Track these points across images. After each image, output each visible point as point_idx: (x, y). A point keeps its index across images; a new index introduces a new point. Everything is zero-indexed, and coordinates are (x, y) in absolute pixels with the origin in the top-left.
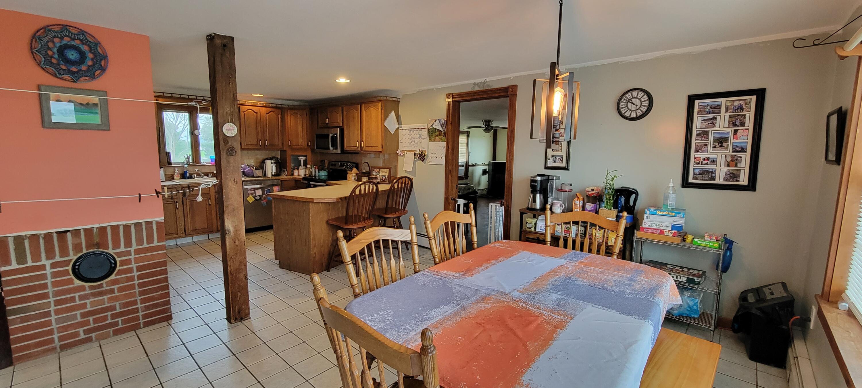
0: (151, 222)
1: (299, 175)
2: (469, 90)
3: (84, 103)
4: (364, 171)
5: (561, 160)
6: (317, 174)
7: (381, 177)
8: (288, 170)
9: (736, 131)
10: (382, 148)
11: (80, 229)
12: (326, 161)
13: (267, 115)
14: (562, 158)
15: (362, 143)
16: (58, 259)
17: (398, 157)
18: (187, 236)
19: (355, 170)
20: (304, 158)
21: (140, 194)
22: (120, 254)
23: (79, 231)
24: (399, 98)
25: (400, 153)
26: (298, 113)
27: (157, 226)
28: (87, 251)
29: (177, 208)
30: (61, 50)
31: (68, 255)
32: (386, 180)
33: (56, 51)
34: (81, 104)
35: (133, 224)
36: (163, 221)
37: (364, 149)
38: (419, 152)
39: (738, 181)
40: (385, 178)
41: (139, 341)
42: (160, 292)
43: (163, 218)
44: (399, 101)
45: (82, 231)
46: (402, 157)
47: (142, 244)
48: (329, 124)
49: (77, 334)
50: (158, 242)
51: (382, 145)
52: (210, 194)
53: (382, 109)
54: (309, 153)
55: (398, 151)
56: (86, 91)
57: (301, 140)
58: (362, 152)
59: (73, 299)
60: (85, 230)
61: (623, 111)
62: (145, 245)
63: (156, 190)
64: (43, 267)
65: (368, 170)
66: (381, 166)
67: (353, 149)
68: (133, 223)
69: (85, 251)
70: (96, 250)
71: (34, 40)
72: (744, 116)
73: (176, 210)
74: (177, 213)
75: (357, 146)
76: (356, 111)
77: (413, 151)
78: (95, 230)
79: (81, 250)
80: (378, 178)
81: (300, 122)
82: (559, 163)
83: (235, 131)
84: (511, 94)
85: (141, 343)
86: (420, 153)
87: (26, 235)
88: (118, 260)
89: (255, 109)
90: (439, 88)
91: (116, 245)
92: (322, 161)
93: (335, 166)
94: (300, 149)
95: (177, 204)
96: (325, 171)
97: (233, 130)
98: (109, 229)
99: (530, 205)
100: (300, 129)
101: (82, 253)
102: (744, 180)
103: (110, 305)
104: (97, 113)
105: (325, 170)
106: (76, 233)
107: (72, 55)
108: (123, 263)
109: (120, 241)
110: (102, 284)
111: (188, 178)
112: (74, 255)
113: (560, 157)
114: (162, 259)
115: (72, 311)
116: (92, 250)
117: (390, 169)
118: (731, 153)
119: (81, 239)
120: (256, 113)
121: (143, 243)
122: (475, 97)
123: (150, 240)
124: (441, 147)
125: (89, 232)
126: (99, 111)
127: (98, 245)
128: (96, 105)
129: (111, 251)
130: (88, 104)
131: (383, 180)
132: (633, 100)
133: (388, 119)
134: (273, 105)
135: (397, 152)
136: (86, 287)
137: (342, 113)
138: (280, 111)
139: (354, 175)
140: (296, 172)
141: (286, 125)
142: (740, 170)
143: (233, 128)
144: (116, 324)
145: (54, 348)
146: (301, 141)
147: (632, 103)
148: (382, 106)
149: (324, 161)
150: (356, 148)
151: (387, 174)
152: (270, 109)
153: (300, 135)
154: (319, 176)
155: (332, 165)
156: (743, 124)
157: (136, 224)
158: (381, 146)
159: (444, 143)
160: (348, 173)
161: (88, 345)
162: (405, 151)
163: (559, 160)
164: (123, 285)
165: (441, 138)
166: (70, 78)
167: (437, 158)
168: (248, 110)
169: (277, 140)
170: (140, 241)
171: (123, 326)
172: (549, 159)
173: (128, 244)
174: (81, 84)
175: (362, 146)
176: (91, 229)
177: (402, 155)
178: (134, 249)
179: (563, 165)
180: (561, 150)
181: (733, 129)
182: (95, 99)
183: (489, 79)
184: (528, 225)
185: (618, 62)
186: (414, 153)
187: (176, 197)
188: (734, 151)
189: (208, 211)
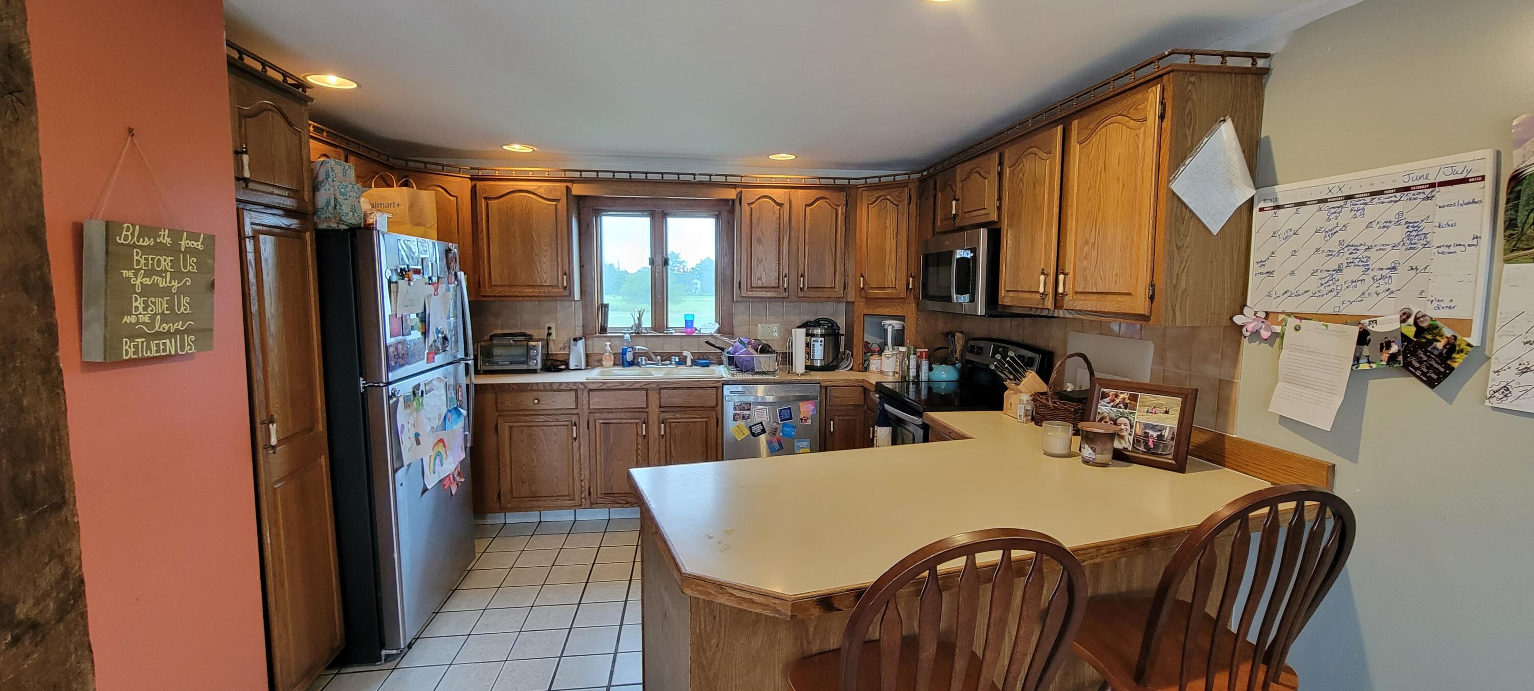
1: (881, 372)
4: (1070, 388)
6: (924, 376)
7: (1139, 430)
8: (854, 354)
10: (1152, 298)
12: (958, 335)
13: (807, 208)
15: (1061, 277)
17: (1239, 343)
18: (594, 506)
19: (1031, 381)
20: (897, 324)
24: (1266, 56)
25: (1250, 327)
26: (889, 197)
32: (1166, 446)
37: (1068, 302)
38: (1397, 325)
40: (1160, 437)
44: (1266, 71)
46: (1266, 346)
48: (958, 220)
51: (1152, 286)
52: (647, 410)
53: (1162, 117)
54: (910, 310)
55: (1242, 313)
57: (893, 275)
58: (1061, 313)
65: (1086, 385)
66: (1146, 379)
67: (1031, 301)
73: (573, 443)
75: (1041, 290)
76: (1045, 156)
77: (1354, 320)
80: (1125, 434)
81: (891, 223)
86: (1411, 332)
89: (779, 195)
92: (946, 335)
93: (978, 354)
94: (889, 299)
96: (950, 368)
100: (890, 243)
105: (953, 364)
111: (632, 364)
117: (1190, 400)
120: (781, 205)
131: (1146, 444)
133: (1193, 164)
134: (823, 181)
135: (1238, 320)
137: (1000, 174)
138: (842, 196)
139: (1026, 397)
140: (874, 361)
141: (858, 235)
146: (890, 277)
148: (1162, 103)
149: (953, 336)
150: (1038, 296)
151: (1170, 423)
152: (814, 194)
153: (890, 259)
154: (929, 381)
155: (972, 350)
158: (1148, 293)
160: (1006, 388)
162: (1289, 314)
168: (759, 198)
169: (829, 271)
175: (1061, 290)
177: (1265, 334)
186: (1355, 331)
187: (574, 411)
189: (639, 452)
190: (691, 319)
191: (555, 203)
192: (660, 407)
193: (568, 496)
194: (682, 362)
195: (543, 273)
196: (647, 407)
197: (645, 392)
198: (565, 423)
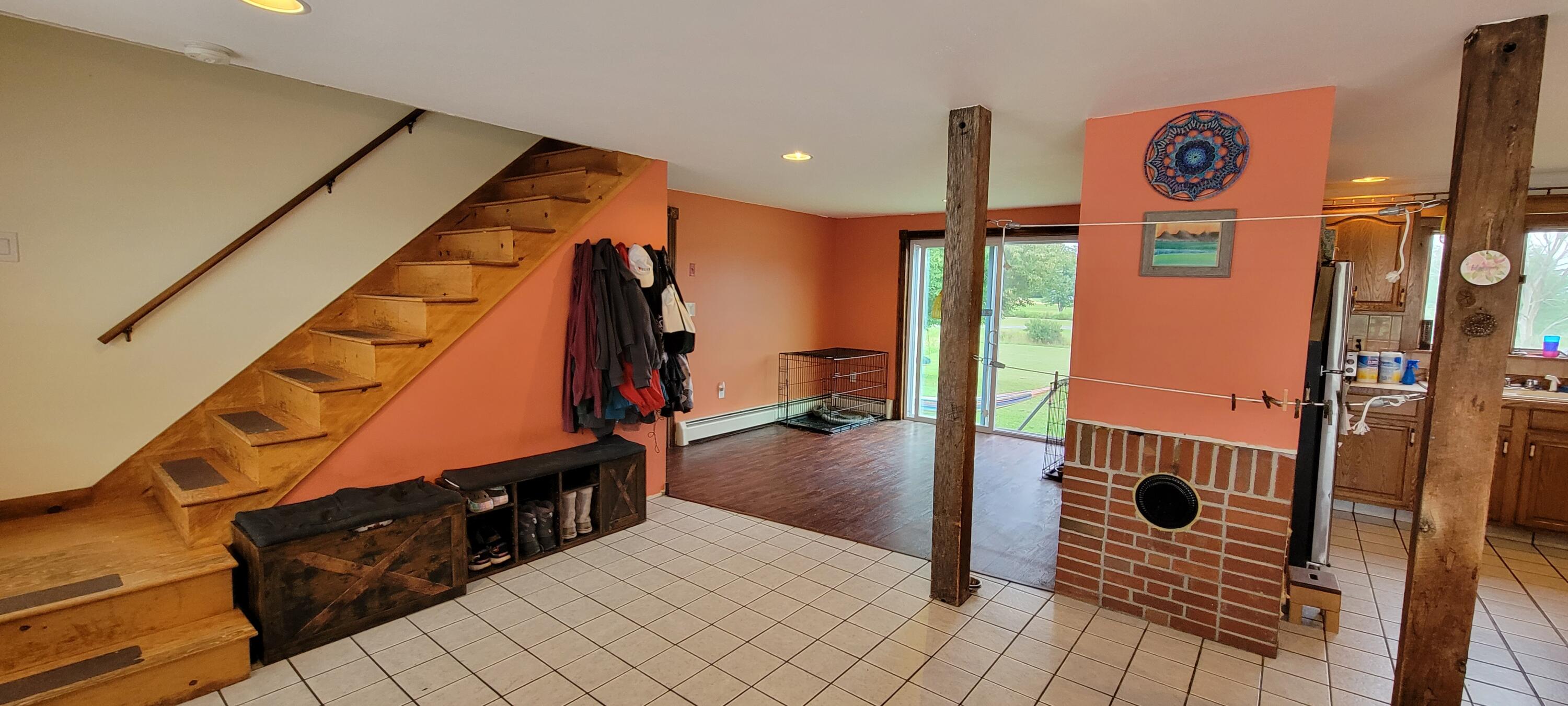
0: (1269, 454)
3: (1199, 233)
11: (1157, 435)
16: (1122, 471)
21: (1233, 396)
22: (1206, 495)
23: (1155, 437)
27: (1279, 463)
28: (1160, 472)
29: (1412, 444)
30: (1181, 156)
31: (1135, 470)
33: (1174, 157)
34: (1194, 235)
35: (1237, 449)
36: (1294, 458)
41: (1196, 659)
42: (1262, 593)
43: (1295, 452)
45: (1159, 438)
47: (1246, 490)
49: (1124, 594)
50: (1276, 496)
56: (1204, 212)
59: (1129, 539)
60: (1164, 439)
62: (1250, 494)
63: (1264, 392)
64: (1104, 477)
68: (1237, 447)
69: (1157, 472)
70: (1172, 475)
71: (1151, 147)
74: (1409, 454)
78: (1177, 443)
79: (1153, 470)
83: (1501, 269)
85: (1196, 665)
87: (1096, 426)
88: (1201, 503)
91: (1203, 478)
95: (1413, 434)
97: (1497, 268)
98: (1197, 446)
101: (1153, 472)
103: (1174, 572)
104: (1214, 248)
106: (1152, 439)
107: (1195, 158)
108: (1208, 512)
109: (1209, 471)
110: (1171, 533)
112: (1143, 473)
114: (1278, 531)
115: (1126, 556)
116: (1166, 473)
119: (1155, 451)
121: (1248, 489)
123: (1262, 487)
125: (1167, 441)
126: (1217, 245)
127: (1176, 468)
128: (1214, 235)
129: (1192, 484)
130: (1203, 234)
136: (1149, 528)
143: (1496, 262)
144: (1177, 609)
145: (1096, 598)
157: (1241, 450)
161: (1131, 619)
164: (1201, 549)
166: (1186, 196)
170: (1242, 483)
171: (1188, 619)
173: (1222, 481)
174: (1199, 204)
176: (1171, 440)
178: (1229, 493)
182: (1215, 225)
187: (1413, 419)
190: (1556, 341)
191: (1399, 226)
192: (1530, 428)
193: (1394, 495)
194: (1544, 385)
195: (1375, 290)
196: (1511, 426)
197: (1511, 410)
198: (1402, 429)
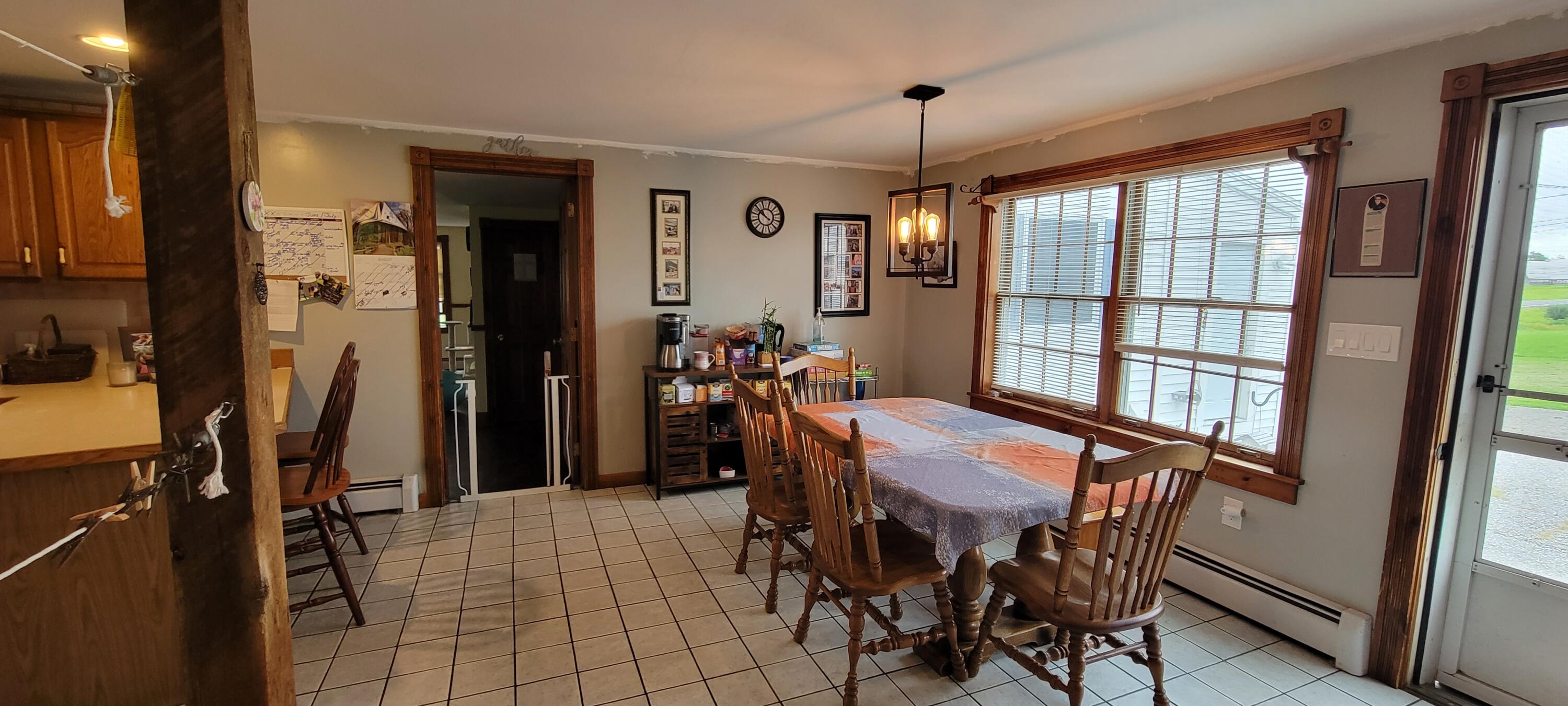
2: (478, 149)
4: (31, 347)
5: (677, 290)
9: (853, 255)
14: (679, 287)
15: (61, 251)
37: (69, 271)
38: (315, 279)
39: (857, 307)
61: (755, 224)
72: (858, 240)
75: (25, 261)
77: (294, 278)
82: (675, 294)
84: (584, 175)
86: (322, 282)
90: (378, 127)
99: (666, 364)
102: (861, 306)
113: (677, 287)
118: (851, 279)
122: (497, 167)
124: (400, 268)
132: (765, 212)
142: (857, 296)
147: (764, 215)
156: (857, 250)
159: (410, 261)
163: (675, 290)
165: (398, 247)
167: (386, 293)
172: (660, 290)
179: (682, 298)
180: (677, 275)
181: (851, 253)
183: (528, 137)
184: (666, 397)
185: (743, 158)
186: (297, 283)
188: (853, 277)
